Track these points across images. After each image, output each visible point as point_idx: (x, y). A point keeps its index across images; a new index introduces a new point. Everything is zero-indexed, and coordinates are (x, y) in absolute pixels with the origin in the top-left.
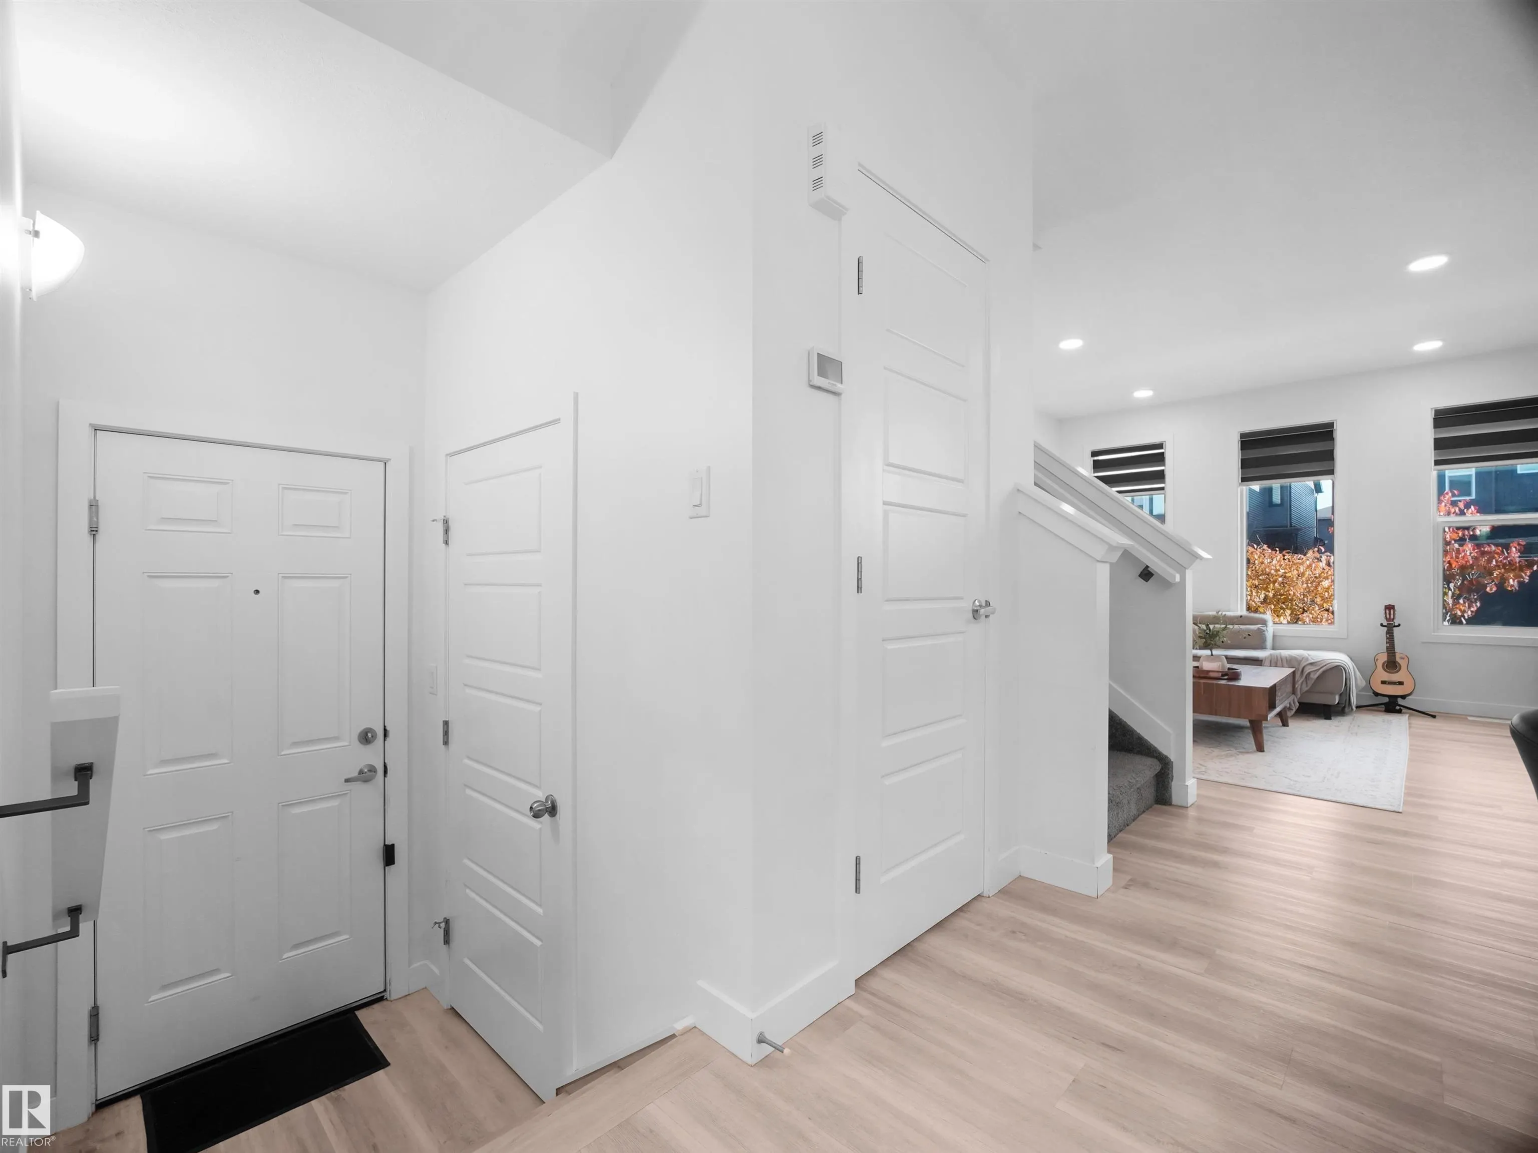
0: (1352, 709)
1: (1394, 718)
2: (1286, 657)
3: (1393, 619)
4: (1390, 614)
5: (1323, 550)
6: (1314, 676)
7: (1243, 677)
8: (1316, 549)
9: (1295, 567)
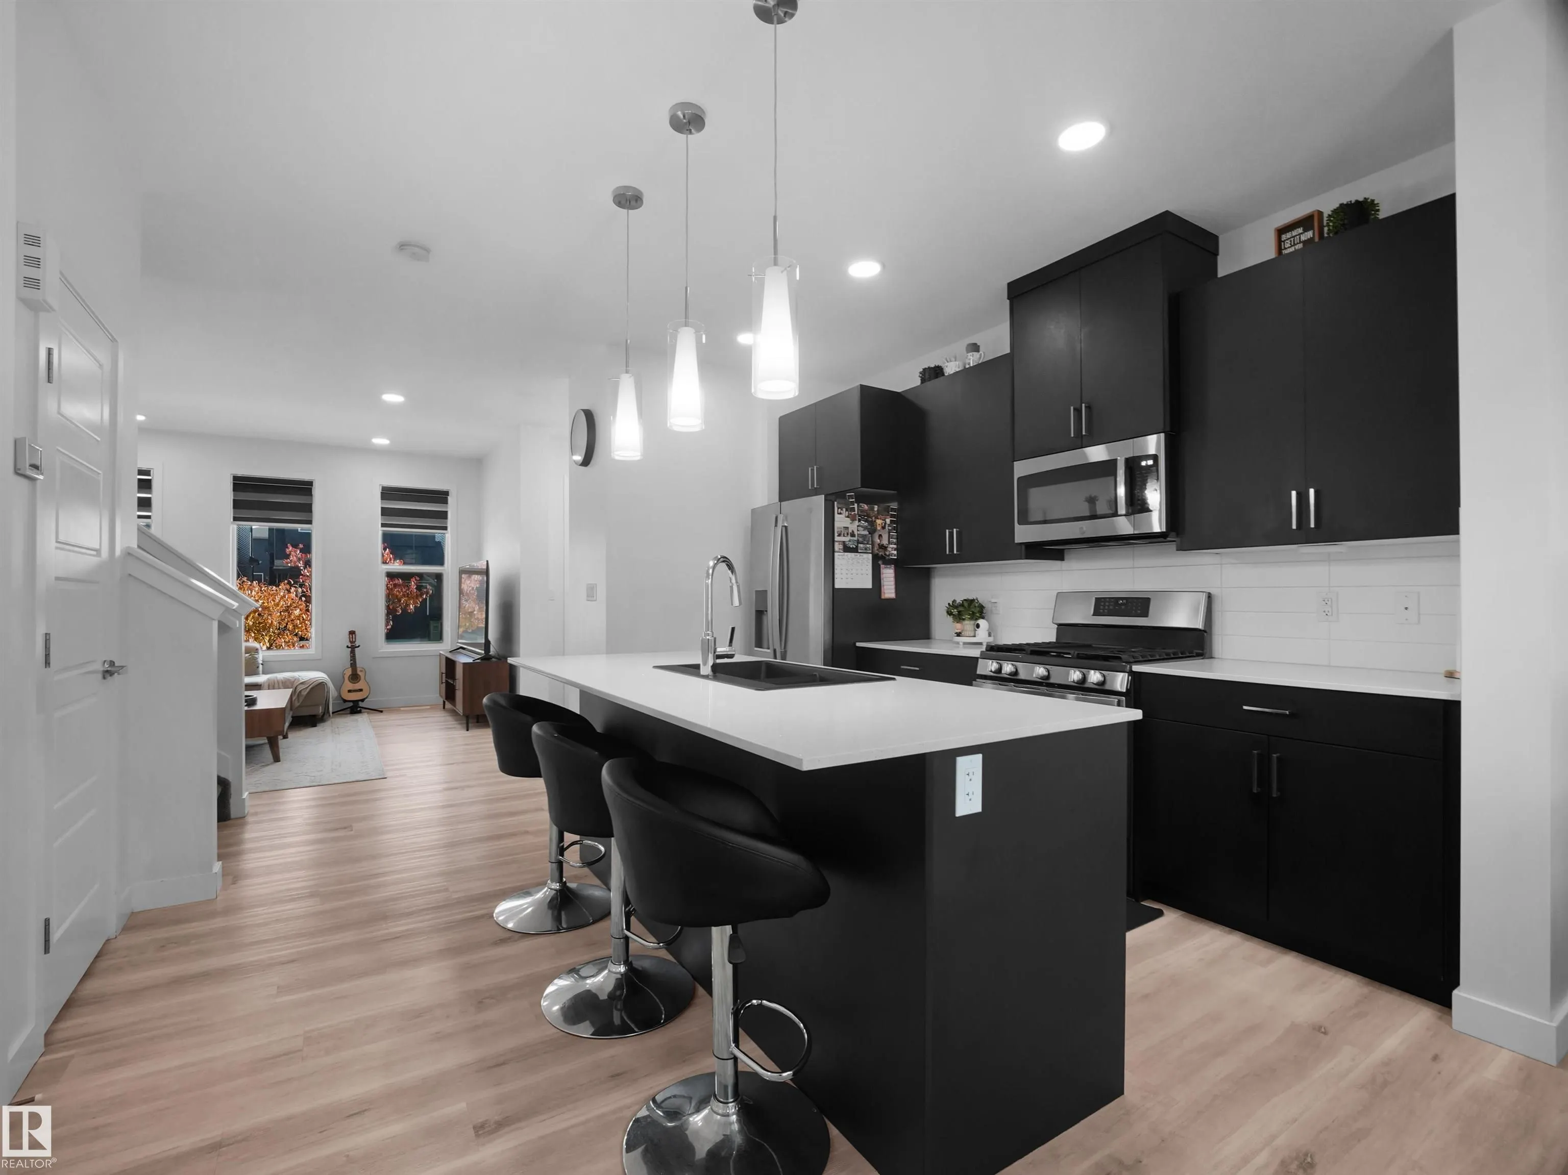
0: (330, 715)
1: (357, 717)
2: (282, 680)
3: (355, 641)
4: (352, 638)
5: (292, 583)
6: (304, 693)
7: (259, 702)
8: (286, 581)
9: (271, 598)
